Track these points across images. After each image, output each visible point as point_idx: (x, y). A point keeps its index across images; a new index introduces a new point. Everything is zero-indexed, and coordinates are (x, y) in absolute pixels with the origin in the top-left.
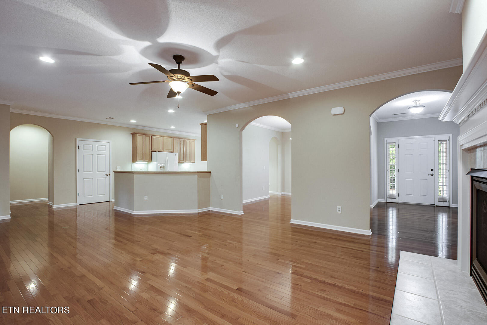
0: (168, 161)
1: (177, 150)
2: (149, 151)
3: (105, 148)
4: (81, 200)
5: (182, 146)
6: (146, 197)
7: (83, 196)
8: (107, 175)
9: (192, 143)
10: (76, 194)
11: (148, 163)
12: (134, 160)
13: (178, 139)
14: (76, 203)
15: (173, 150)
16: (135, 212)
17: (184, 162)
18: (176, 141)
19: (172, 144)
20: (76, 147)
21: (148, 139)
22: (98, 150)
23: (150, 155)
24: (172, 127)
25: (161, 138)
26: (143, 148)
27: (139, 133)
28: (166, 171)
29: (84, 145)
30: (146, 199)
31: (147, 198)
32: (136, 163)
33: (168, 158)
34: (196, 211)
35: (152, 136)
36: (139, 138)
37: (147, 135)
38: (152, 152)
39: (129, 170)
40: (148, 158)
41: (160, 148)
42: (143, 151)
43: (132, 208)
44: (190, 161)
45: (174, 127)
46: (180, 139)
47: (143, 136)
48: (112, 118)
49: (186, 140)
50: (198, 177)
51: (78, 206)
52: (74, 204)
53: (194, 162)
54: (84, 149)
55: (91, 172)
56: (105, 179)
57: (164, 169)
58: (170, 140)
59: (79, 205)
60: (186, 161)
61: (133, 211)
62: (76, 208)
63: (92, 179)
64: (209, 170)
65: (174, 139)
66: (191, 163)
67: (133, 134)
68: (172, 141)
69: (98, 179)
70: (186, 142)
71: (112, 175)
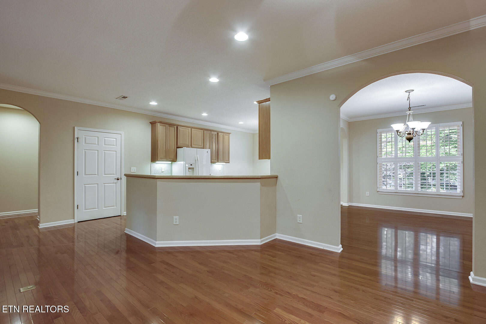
0: (198, 159)
1: (208, 146)
2: (173, 145)
3: (115, 141)
4: (81, 215)
5: (214, 140)
6: (176, 219)
7: (84, 209)
8: (118, 179)
9: (226, 137)
10: (74, 207)
11: (172, 163)
12: (154, 158)
13: (210, 132)
14: (73, 220)
15: (203, 146)
16: (159, 244)
17: (216, 162)
18: (207, 134)
19: (203, 138)
20: (74, 139)
21: (172, 130)
22: (105, 144)
23: (174, 152)
24: (205, 114)
25: (189, 129)
26: (166, 143)
27: (160, 122)
28: (196, 175)
29: (86, 137)
30: (176, 222)
31: (178, 221)
32: (157, 162)
33: (198, 155)
34: (257, 242)
35: (177, 127)
36: (160, 128)
37: (171, 125)
38: (177, 148)
39: (147, 173)
40: (173, 156)
41: (188, 142)
42: (167, 146)
43: (153, 236)
44: (223, 161)
45: (207, 115)
46: (212, 132)
47: (165, 126)
48: (124, 97)
49: (220, 134)
50: (262, 185)
51: (76, 225)
52: (70, 221)
53: (228, 162)
54: (85, 143)
55: (96, 175)
56: (115, 184)
57: (193, 171)
58: (200, 133)
59: (78, 222)
60: (219, 161)
61: (154, 241)
62: (74, 227)
63: (96, 185)
64: (275, 174)
65: (205, 131)
66: (225, 163)
67: (153, 124)
68: (203, 135)
69: (105, 184)
70: (219, 135)
71: (124, 179)
